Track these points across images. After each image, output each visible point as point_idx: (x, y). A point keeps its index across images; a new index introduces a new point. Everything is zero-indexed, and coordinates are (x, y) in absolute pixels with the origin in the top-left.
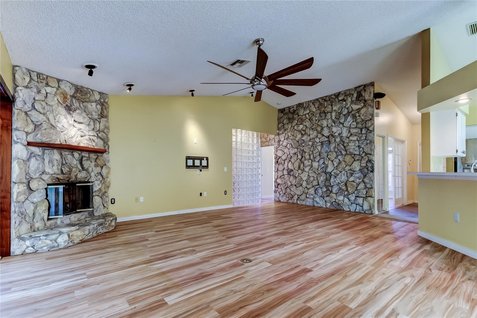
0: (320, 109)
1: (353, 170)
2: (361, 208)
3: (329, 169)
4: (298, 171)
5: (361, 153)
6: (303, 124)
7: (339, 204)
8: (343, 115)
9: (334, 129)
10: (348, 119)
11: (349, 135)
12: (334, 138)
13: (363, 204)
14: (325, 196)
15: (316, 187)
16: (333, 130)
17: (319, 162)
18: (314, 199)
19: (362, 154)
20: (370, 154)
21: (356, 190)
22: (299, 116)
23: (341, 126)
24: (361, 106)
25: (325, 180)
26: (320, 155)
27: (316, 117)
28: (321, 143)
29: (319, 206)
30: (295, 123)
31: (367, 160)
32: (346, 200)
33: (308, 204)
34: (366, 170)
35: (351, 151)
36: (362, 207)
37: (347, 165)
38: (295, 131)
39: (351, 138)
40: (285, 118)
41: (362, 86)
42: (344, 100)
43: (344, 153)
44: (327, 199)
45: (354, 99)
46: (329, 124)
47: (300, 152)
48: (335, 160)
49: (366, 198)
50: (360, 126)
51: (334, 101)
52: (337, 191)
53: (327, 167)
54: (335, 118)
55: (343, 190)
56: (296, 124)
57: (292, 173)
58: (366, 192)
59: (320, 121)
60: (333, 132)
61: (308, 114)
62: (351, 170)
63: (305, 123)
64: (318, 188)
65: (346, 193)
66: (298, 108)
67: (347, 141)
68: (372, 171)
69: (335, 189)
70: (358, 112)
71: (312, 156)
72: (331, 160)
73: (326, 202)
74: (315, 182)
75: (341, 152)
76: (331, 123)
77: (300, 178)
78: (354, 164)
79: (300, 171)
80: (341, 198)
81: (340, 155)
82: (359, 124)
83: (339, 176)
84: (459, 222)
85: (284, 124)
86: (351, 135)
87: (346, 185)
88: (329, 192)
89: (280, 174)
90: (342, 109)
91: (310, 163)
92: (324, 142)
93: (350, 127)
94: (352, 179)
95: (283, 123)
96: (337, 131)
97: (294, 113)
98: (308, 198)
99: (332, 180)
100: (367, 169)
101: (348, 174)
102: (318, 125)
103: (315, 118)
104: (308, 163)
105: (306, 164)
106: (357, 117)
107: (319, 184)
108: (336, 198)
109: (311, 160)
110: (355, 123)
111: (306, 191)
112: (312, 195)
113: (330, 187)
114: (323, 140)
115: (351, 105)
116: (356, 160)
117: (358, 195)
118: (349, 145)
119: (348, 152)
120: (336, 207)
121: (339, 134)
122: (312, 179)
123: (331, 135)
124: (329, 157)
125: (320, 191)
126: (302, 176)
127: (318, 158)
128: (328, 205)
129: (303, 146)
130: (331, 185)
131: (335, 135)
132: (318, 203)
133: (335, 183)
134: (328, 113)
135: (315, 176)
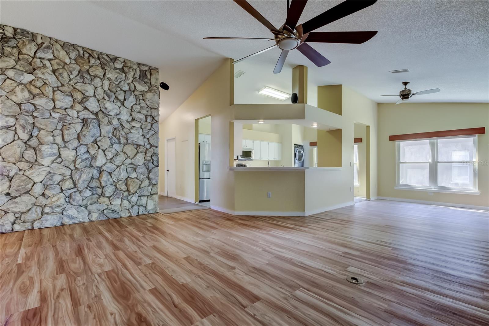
0: (81, 65)
1: (135, 164)
2: (144, 208)
3: (100, 161)
4: (15, 164)
5: (146, 144)
6: (36, 74)
7: (114, 211)
8: (121, 90)
9: (109, 105)
10: (130, 99)
11: (130, 119)
12: (106, 118)
13: (147, 204)
14: (89, 204)
15: (70, 191)
16: (106, 106)
17: (76, 150)
18: (65, 213)
19: (146, 146)
20: (156, 147)
21: (140, 188)
22: (20, 53)
23: (119, 104)
24: (146, 88)
25: (89, 179)
26: (78, 139)
27: (72, 74)
28: (83, 119)
30: (7, 63)
31: (152, 152)
32: (126, 203)
33: (47, 224)
34: (151, 165)
35: (135, 139)
36: (146, 207)
37: (127, 157)
38: (8, 81)
39: (133, 124)
41: (147, 66)
42: (122, 70)
43: (123, 141)
44: (93, 207)
45: (137, 75)
46: (98, 95)
47: (24, 128)
48: (110, 149)
49: (151, 196)
50: (144, 112)
51: (108, 65)
52: (112, 193)
53: (94, 158)
54: (109, 89)
55: (121, 190)
56: (12, 68)
58: (150, 190)
59: (78, 84)
60: (106, 109)
61: (50, 60)
62: (132, 164)
63: (43, 74)
64: (74, 194)
65: (126, 194)
66: (21, 37)
67: (127, 126)
68: (158, 166)
69: (109, 191)
70: (142, 95)
71: (59, 140)
72: (102, 150)
73: (89, 213)
74: (67, 183)
75: (119, 139)
76: (102, 94)
77: (25, 177)
78: (137, 157)
79: (22, 165)
80: (118, 202)
81: (117, 144)
82: (143, 109)
83: (116, 172)
86: (133, 120)
87: (126, 184)
88: (96, 196)
90: (120, 82)
91: (55, 151)
92: (89, 120)
93: (132, 110)
94: (134, 175)
96: (113, 109)
97: (7, 42)
98: (48, 214)
99: (105, 177)
100: (152, 163)
101: (129, 170)
102: (74, 88)
103: (69, 75)
104: (50, 150)
105: (45, 151)
106: (140, 100)
107: (75, 186)
108: (108, 202)
109: (58, 145)
110: (138, 107)
111: (43, 201)
112: (58, 206)
113: (98, 189)
114: (86, 116)
115: (133, 82)
116: (140, 152)
117: (142, 194)
118: (131, 132)
119: (129, 141)
120: (108, 216)
121: (116, 115)
122: (58, 178)
123: (103, 112)
124: (99, 143)
125: (78, 197)
126: (32, 174)
127: (75, 143)
128: (95, 216)
129: (34, 117)
130: (101, 186)
131: (110, 113)
132: (73, 218)
133: (108, 183)
134: (95, 76)
135: (68, 173)
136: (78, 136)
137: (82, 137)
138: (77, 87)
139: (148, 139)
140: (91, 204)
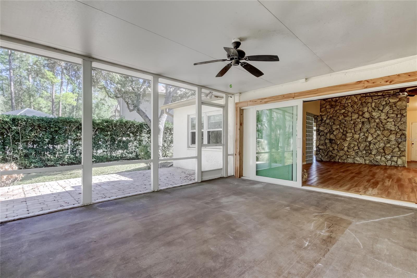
0: (362, 101)
1: (389, 140)
2: (395, 163)
3: (370, 139)
4: (339, 140)
5: (396, 129)
6: (346, 109)
7: (377, 162)
8: (381, 105)
9: (374, 114)
10: (386, 108)
12: (373, 120)
13: (397, 161)
14: (365, 156)
15: (357, 151)
16: (373, 114)
17: (359, 134)
18: (355, 159)
19: (397, 130)
20: (404, 130)
21: (392, 152)
22: (341, 104)
23: (380, 112)
24: (397, 100)
25: (365, 146)
26: (360, 130)
27: (358, 105)
28: (362, 122)
29: (359, 163)
30: (337, 108)
31: (401, 133)
32: (383, 159)
33: (349, 162)
35: (389, 127)
36: (397, 162)
37: (384, 137)
38: (338, 114)
39: (388, 120)
40: (328, 104)
43: (382, 129)
44: (367, 158)
46: (369, 110)
47: (342, 128)
48: (375, 133)
49: (400, 157)
50: (396, 112)
52: (376, 153)
53: (367, 137)
54: (375, 106)
55: (381, 152)
56: (339, 109)
57: (334, 142)
58: (400, 154)
59: (361, 108)
60: (373, 115)
61: (350, 103)
62: (387, 140)
63: (348, 108)
64: (358, 152)
65: (383, 154)
67: (384, 121)
68: (405, 141)
69: (374, 152)
70: (394, 104)
71: (353, 131)
72: (371, 134)
73: (365, 160)
74: (356, 147)
75: (379, 128)
76: (371, 110)
77: (342, 145)
78: (391, 136)
79: (341, 141)
80: (379, 157)
81: (378, 130)
82: (395, 111)
83: (378, 144)
85: (326, 109)
86: (388, 118)
87: (383, 149)
88: (368, 154)
89: (322, 142)
90: (381, 101)
91: (352, 135)
92: (365, 122)
93: (387, 113)
94: (388, 145)
95: (325, 108)
96: (377, 115)
97: (337, 102)
98: (349, 158)
99: (372, 146)
100: (401, 139)
101: (385, 143)
102: (359, 110)
103: (357, 106)
104: (350, 135)
105: (348, 135)
106: (393, 107)
107: (359, 149)
108: (374, 157)
109: (352, 133)
110: (392, 111)
111: (347, 153)
112: (353, 156)
113: (369, 151)
114: (364, 120)
115: (389, 99)
116: (392, 134)
117: (394, 155)
118: (386, 124)
119: (385, 129)
120: (374, 163)
121: (378, 117)
122: (352, 145)
123: (371, 117)
124: (369, 131)
125: (360, 153)
126: (344, 143)
127: (359, 132)
128: (367, 162)
129: (345, 124)
130: (370, 149)
131: (375, 117)
132: (358, 161)
133: (374, 148)
134: (368, 103)
135: (356, 143)
137: (362, 129)
138: (360, 110)
139: (398, 126)
140: (366, 157)
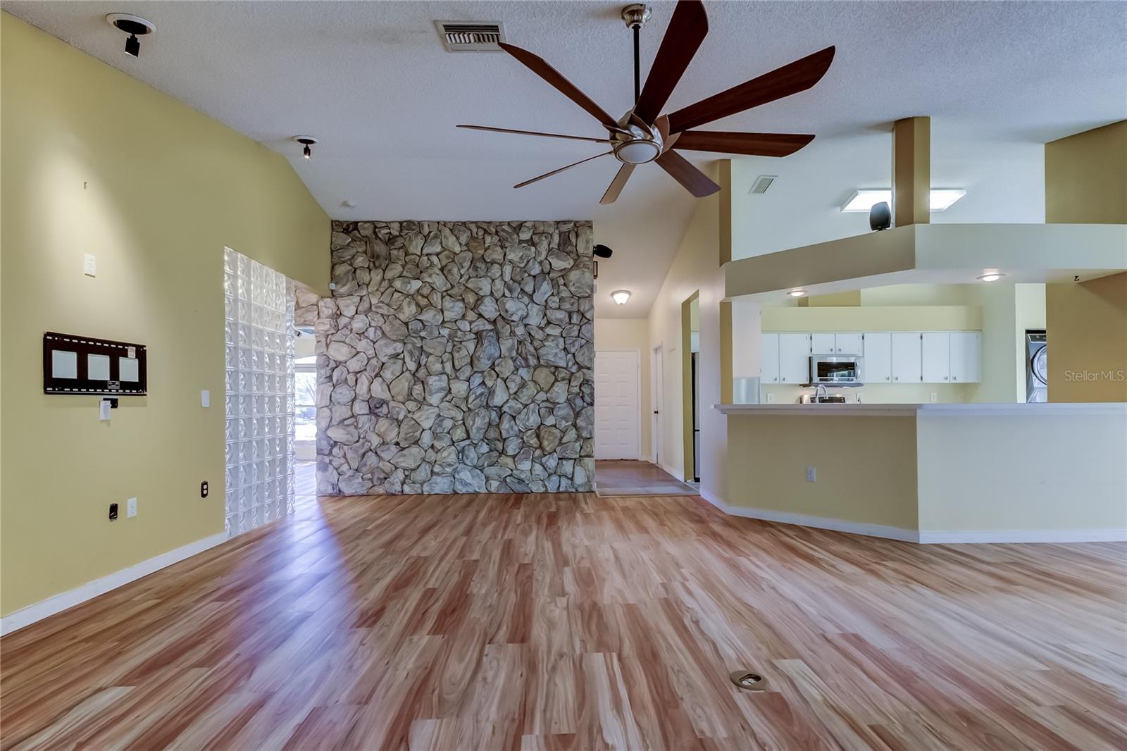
0: (474, 251)
1: (551, 401)
2: (570, 482)
3: (499, 398)
4: (404, 404)
5: (570, 364)
6: (423, 278)
7: (521, 481)
8: (530, 275)
9: (511, 305)
10: (542, 287)
11: (544, 322)
12: (508, 326)
13: (573, 473)
14: (486, 465)
15: (463, 444)
16: (507, 307)
17: (468, 381)
18: (456, 476)
19: (571, 368)
20: (589, 369)
21: (560, 443)
22: (407, 254)
23: (526, 299)
24: (569, 264)
25: (486, 426)
26: (472, 364)
27: (463, 267)
28: (476, 334)
29: (471, 490)
30: (394, 271)
31: (582, 379)
32: (538, 467)
33: (437, 490)
34: (579, 402)
35: (551, 358)
36: (572, 479)
37: (539, 389)
38: (396, 295)
39: (549, 330)
40: (360, 250)
41: (570, 222)
42: (531, 242)
43: (532, 362)
44: (491, 471)
45: (554, 245)
46: (496, 291)
47: (411, 354)
48: (513, 377)
49: (581, 460)
50: (567, 306)
51: (509, 239)
52: (517, 451)
53: (491, 392)
54: (511, 279)
55: (531, 446)
56: (400, 276)
57: (384, 410)
58: (579, 448)
59: (471, 279)
60: (507, 311)
61: (437, 255)
62: (547, 400)
63: (430, 276)
64: (467, 448)
65: (538, 452)
66: (407, 232)
67: (539, 335)
68: (592, 404)
69: (512, 448)
70: (563, 276)
71: (448, 366)
72: (502, 378)
73: (487, 479)
74: (459, 431)
75: (526, 359)
76: (502, 289)
77: (414, 422)
78: (555, 388)
79: (411, 405)
80: (526, 465)
81: (523, 367)
82: (564, 302)
83: (522, 416)
84: (815, 480)
85: (356, 269)
86: (549, 323)
87: (538, 436)
88: (495, 454)
89: (343, 412)
90: (528, 262)
91: (444, 384)
92: (484, 333)
93: (546, 307)
94: (550, 421)
95: (351, 265)
96: (517, 310)
97: (393, 243)
98: (438, 474)
99: (506, 424)
100: (582, 398)
101: (543, 411)
102: (467, 287)
103: (459, 270)
104: (438, 383)
105: (432, 385)
106: (561, 287)
107: (468, 437)
108: (511, 465)
109: (448, 375)
110: (556, 299)
111: (431, 455)
112: (450, 465)
113: (498, 442)
114: (481, 328)
115: (548, 258)
116: (559, 379)
117: (564, 454)
118: (545, 345)
119: (542, 362)
120: (513, 487)
121: (522, 318)
122: (448, 424)
123: (503, 318)
124: (497, 369)
125: (472, 454)
126: (419, 417)
127: (467, 371)
128: (494, 485)
129: (422, 338)
130: (502, 437)
131: (513, 318)
132: (467, 484)
133: (511, 432)
134: (493, 263)
135: (459, 416)
136: (472, 361)
137: (475, 361)
138: (469, 285)
139: (574, 354)
140: (489, 466)
